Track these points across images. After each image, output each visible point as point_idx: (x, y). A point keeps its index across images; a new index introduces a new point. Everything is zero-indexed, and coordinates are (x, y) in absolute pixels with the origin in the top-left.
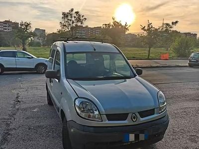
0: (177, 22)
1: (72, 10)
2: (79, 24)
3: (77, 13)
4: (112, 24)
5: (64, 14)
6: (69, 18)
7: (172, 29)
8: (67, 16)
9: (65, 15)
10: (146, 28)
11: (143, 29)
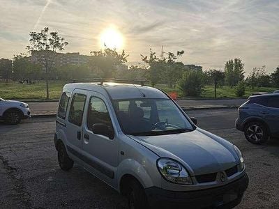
0: (182, 52)
1: (46, 30)
2: (57, 50)
3: (54, 34)
4: (103, 52)
5: (33, 35)
6: (42, 41)
7: (176, 61)
8: (38, 39)
9: (35, 37)
10: (148, 59)
11: (145, 59)
